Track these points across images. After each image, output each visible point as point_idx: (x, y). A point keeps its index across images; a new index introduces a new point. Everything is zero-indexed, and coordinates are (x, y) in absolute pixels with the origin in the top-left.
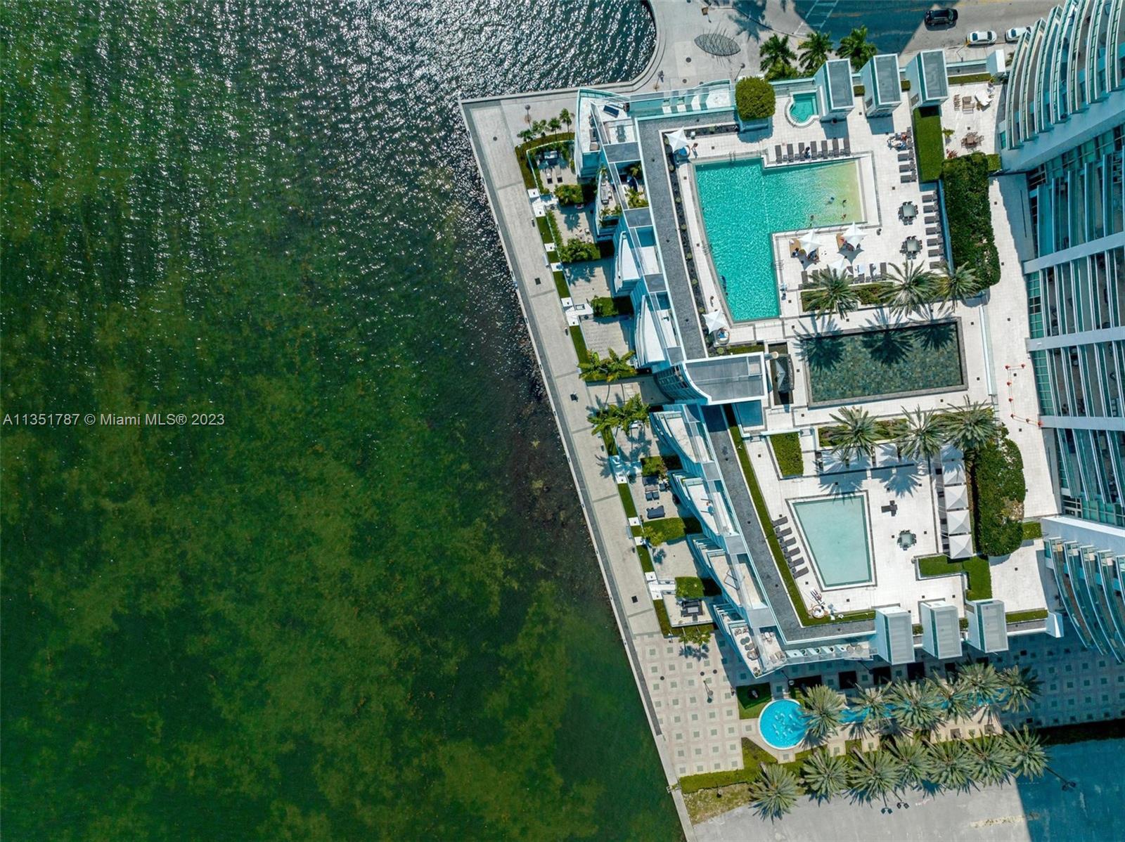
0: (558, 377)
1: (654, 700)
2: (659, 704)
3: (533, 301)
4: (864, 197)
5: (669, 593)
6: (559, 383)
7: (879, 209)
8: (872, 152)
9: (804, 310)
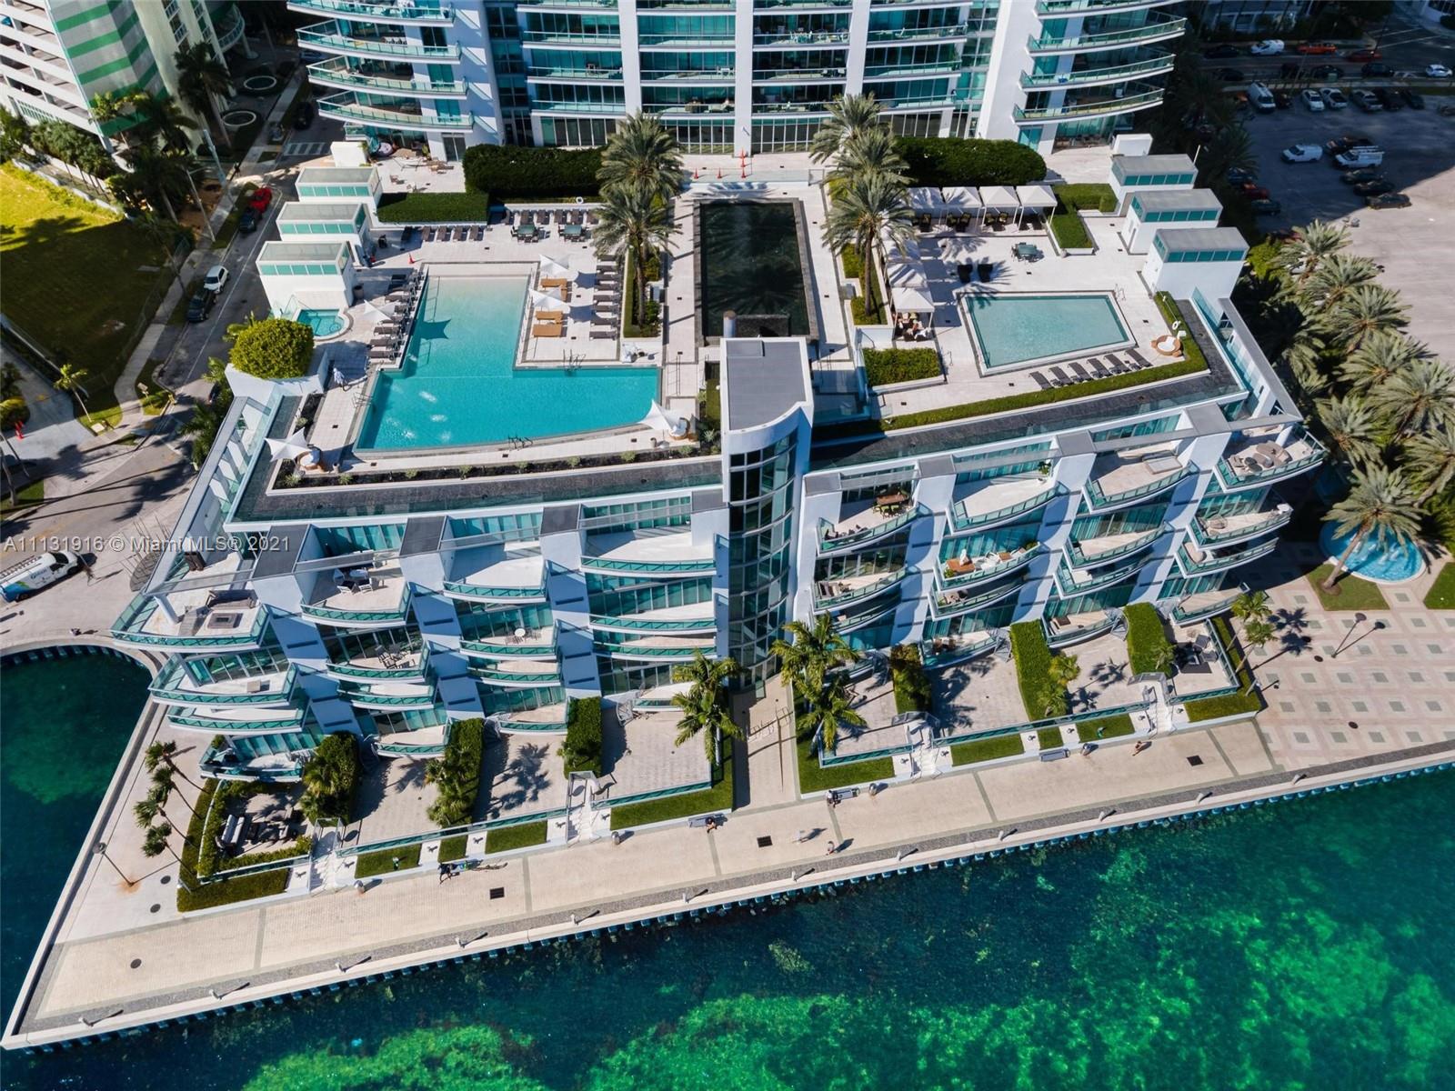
0: (718, 870)
1: (1408, 744)
2: (1413, 736)
3: (540, 906)
5: (1171, 688)
6: (729, 869)
7: (514, 262)
9: (656, 335)
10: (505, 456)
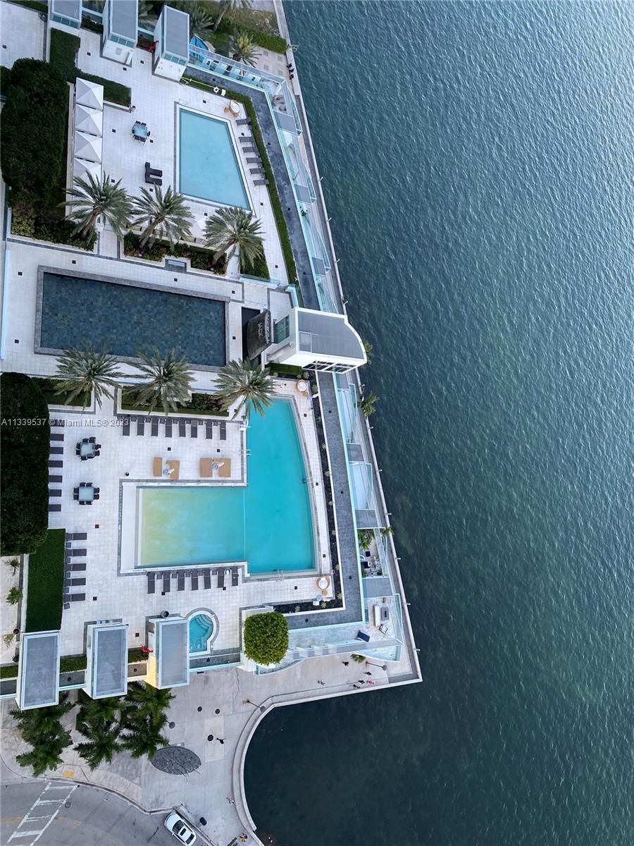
4: (137, 518)
7: (121, 501)
8: (119, 575)
10: (317, 484)
